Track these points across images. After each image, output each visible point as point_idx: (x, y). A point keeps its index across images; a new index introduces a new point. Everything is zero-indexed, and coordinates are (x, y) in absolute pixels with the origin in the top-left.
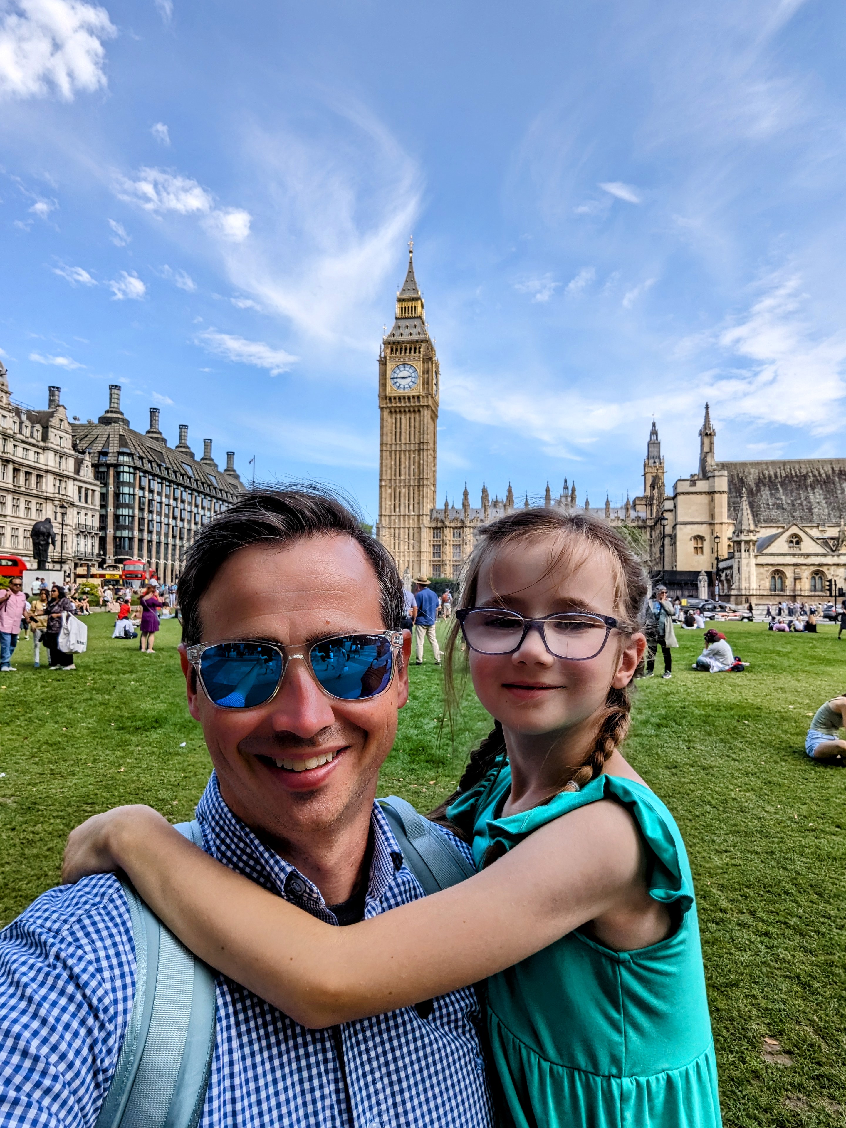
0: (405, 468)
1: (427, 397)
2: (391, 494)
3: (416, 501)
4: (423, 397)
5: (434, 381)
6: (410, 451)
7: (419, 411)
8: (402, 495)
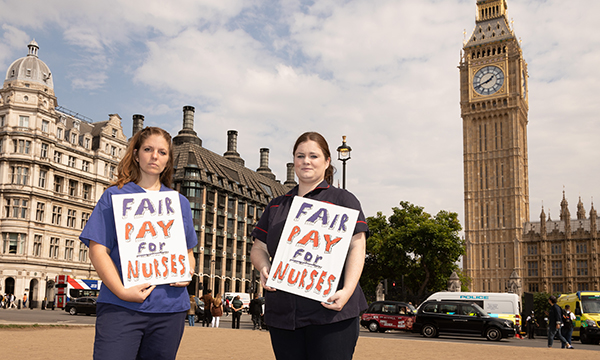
0: (492, 178)
1: (515, 98)
2: (477, 208)
3: (506, 213)
4: (510, 99)
5: (522, 81)
6: (497, 159)
7: (506, 114)
8: (490, 208)
